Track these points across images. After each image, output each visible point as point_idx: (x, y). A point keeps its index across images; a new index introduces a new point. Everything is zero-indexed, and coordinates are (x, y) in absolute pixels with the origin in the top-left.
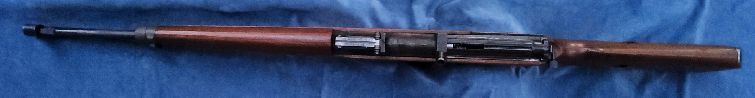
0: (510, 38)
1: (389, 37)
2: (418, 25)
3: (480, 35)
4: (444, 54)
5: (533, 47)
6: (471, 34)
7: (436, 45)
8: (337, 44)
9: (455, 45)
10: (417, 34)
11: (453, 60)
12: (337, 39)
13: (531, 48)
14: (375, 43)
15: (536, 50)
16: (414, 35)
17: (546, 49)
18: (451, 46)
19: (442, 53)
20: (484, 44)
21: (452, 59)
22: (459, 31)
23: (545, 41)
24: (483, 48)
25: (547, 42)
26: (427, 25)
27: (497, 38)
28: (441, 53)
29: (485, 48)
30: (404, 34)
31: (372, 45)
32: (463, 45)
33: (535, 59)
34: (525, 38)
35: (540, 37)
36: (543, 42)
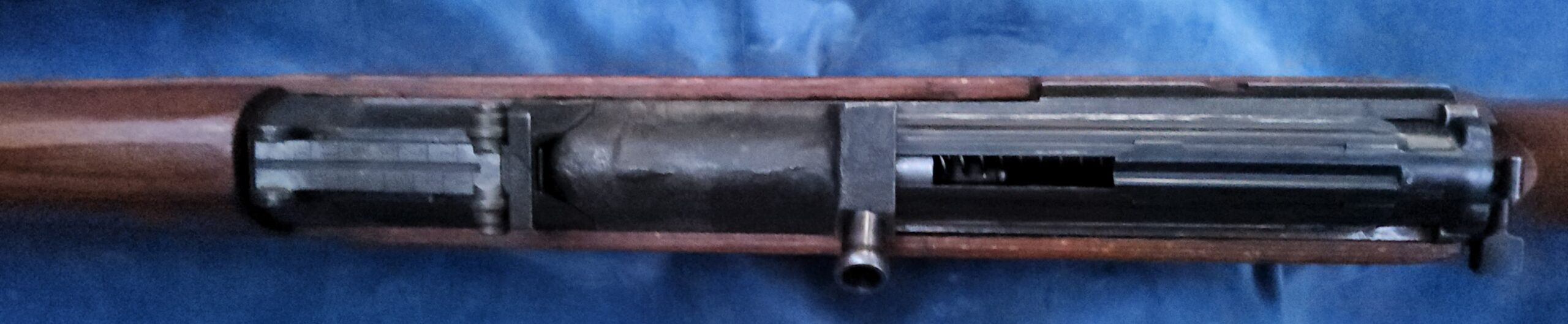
0: (1265, 113)
1: (572, 128)
2: (772, 41)
3: (1089, 102)
4: (883, 226)
5: (1405, 170)
6: (1036, 92)
7: (835, 174)
8: (265, 179)
9: (945, 168)
10: (730, 108)
11: (934, 243)
12: (261, 150)
13: (1394, 171)
14: (476, 168)
15: (1423, 184)
16: (718, 108)
17: (1481, 177)
18: (923, 168)
19: (868, 220)
20: (1112, 158)
21: (930, 239)
22: (964, 81)
23: (1471, 130)
24: (1110, 182)
25: (1486, 132)
26: (815, 41)
27: (1188, 115)
28: (863, 218)
29: (1119, 180)
30: (661, 108)
31: (459, 185)
32: (992, 163)
33: (1403, 234)
34: (1350, 112)
35: (1435, 103)
36: (1458, 129)
